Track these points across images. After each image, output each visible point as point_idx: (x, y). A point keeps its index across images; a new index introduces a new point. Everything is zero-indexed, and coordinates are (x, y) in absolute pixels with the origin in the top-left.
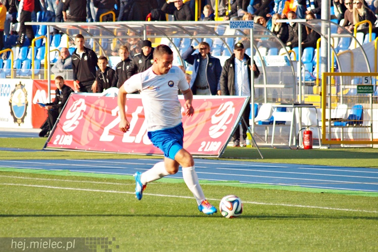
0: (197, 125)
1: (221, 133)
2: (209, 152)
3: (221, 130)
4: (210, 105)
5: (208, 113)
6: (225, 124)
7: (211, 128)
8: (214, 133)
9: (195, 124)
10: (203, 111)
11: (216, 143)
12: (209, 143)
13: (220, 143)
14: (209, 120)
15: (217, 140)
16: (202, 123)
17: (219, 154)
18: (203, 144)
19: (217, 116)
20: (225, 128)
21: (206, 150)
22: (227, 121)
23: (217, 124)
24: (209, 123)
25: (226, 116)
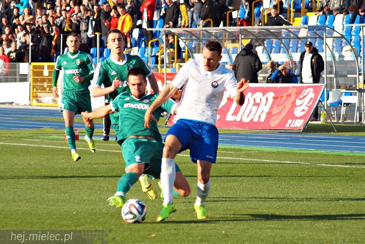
0: (284, 107)
1: (304, 113)
2: (295, 127)
3: (303, 110)
4: (295, 90)
5: (293, 97)
6: (306, 106)
7: (296, 109)
8: (298, 112)
9: (283, 106)
10: (289, 96)
11: (299, 120)
12: (294, 120)
13: (303, 120)
14: (294, 102)
15: (300, 118)
16: (288, 105)
17: (302, 129)
18: (290, 121)
19: (300, 99)
20: (307, 108)
21: (292, 126)
22: (308, 104)
23: (301, 105)
24: (294, 105)
25: (307, 99)
